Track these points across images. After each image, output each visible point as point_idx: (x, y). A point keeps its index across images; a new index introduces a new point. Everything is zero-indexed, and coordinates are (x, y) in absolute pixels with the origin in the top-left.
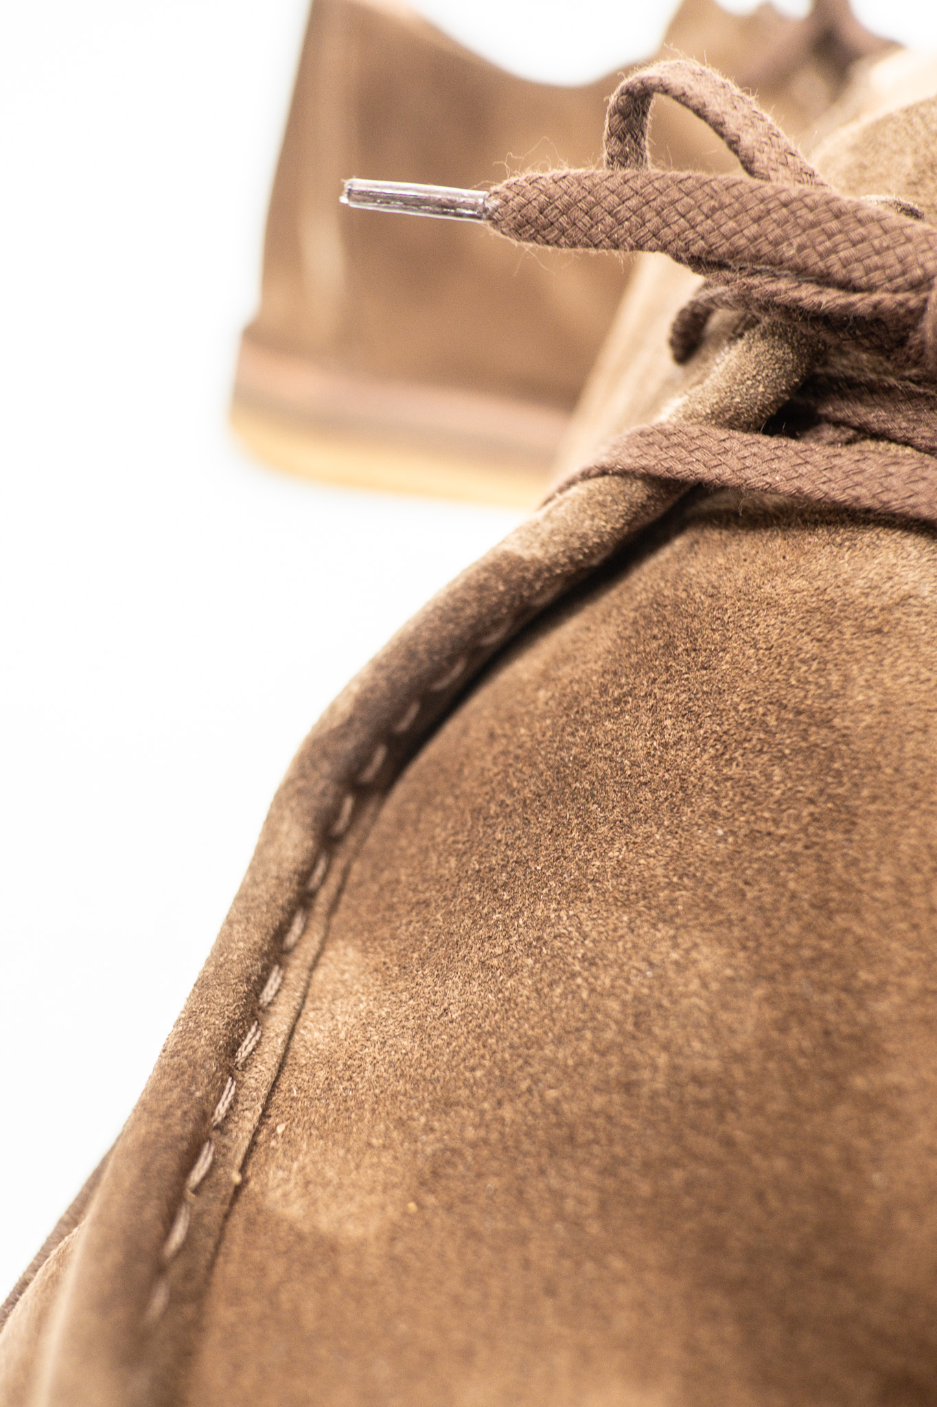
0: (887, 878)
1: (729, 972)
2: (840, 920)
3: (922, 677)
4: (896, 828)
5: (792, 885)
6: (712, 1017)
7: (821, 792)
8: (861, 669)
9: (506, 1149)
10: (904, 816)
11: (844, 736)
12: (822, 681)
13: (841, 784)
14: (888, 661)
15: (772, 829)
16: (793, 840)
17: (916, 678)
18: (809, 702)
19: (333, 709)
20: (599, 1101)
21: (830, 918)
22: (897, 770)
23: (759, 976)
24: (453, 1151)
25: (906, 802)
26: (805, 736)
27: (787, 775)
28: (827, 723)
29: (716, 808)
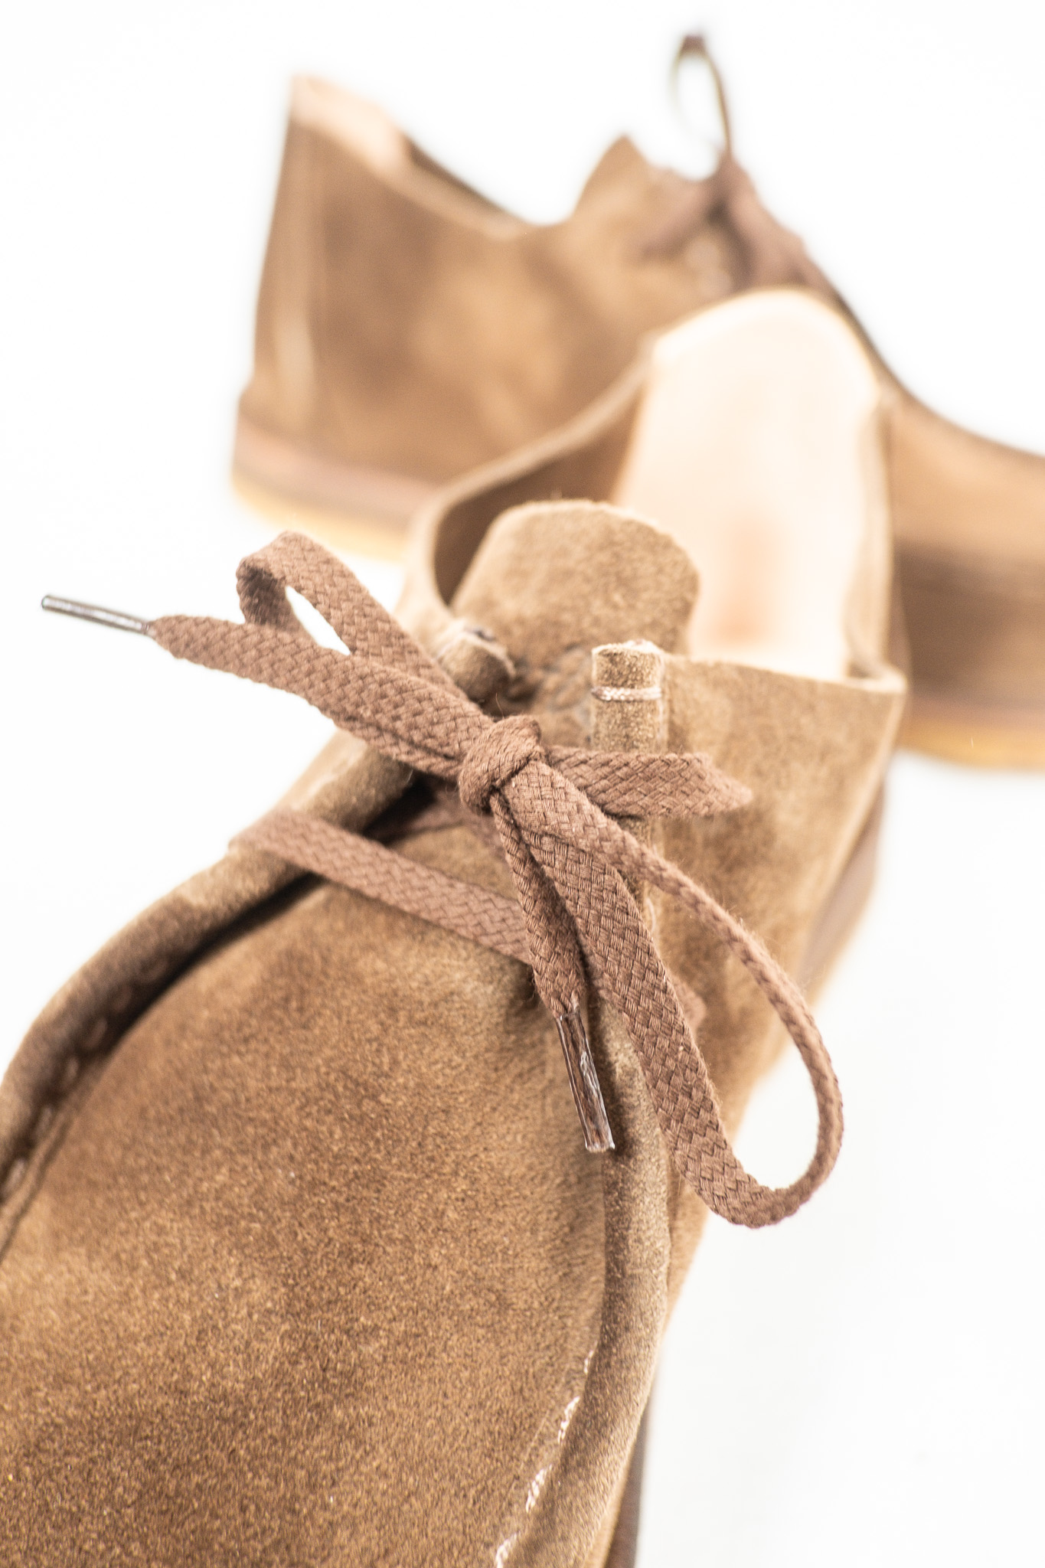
0: (397, 1235)
1: (269, 1305)
2: (359, 1269)
3: (454, 1064)
4: (412, 1193)
5: (331, 1233)
6: (248, 1344)
7: (365, 1155)
8: (406, 1056)
9: (91, 1432)
10: (419, 1183)
11: (387, 1111)
12: (377, 1061)
13: (379, 1151)
14: (426, 1051)
15: (327, 1180)
16: (340, 1193)
17: (449, 1064)
18: (365, 1077)
19: (53, 1001)
20: (161, 1400)
21: (350, 1267)
22: (419, 1144)
23: (290, 1313)
24: (57, 1426)
25: (423, 1172)
26: (359, 1105)
27: (344, 1138)
28: (374, 1097)
29: (293, 1152)
